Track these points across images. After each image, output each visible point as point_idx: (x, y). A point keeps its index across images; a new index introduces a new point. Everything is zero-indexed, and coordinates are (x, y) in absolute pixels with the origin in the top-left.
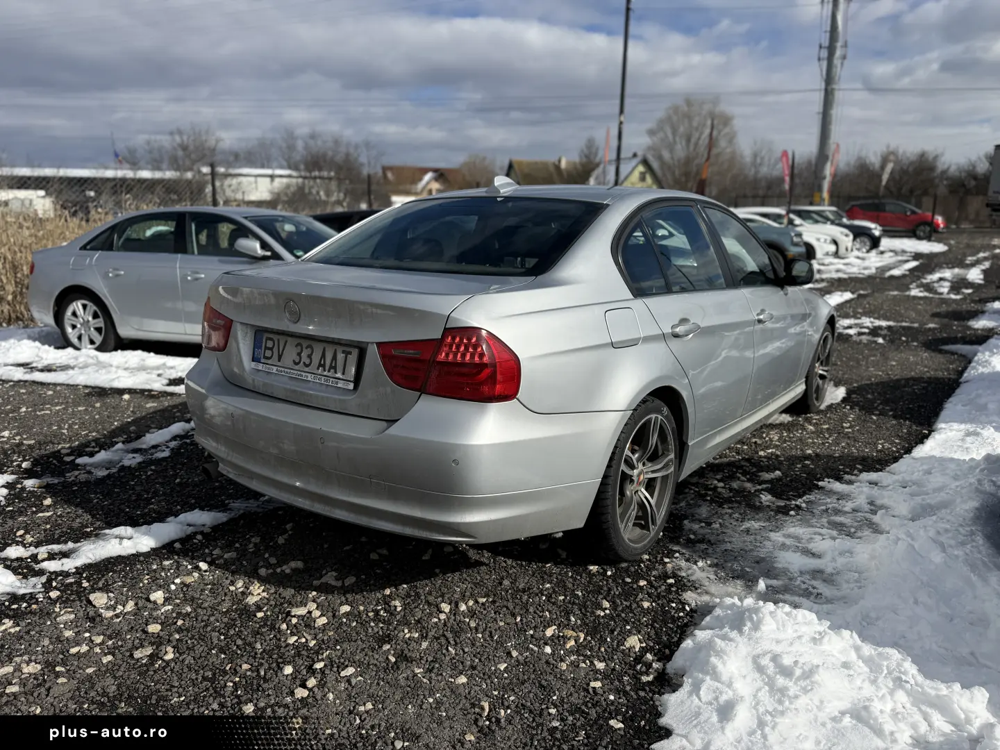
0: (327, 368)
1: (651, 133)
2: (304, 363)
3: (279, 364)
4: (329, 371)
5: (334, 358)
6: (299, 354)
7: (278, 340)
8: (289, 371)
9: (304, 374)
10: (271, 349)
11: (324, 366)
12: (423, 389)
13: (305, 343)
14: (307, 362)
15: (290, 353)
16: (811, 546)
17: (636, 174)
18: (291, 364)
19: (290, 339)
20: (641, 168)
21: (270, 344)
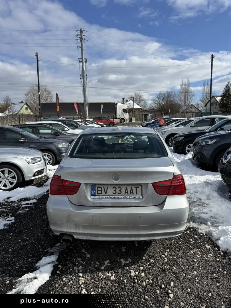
0: (129, 193)
1: (26, 95)
2: (118, 193)
3: (106, 195)
4: (130, 194)
5: (132, 189)
6: (115, 190)
7: (104, 187)
8: (112, 197)
9: (119, 197)
10: (101, 190)
11: (127, 193)
12: (168, 194)
13: (117, 187)
14: (120, 192)
15: (111, 191)
16: (203, 211)
17: (24, 108)
18: (112, 194)
19: (109, 186)
20: (25, 106)
21: (100, 189)
